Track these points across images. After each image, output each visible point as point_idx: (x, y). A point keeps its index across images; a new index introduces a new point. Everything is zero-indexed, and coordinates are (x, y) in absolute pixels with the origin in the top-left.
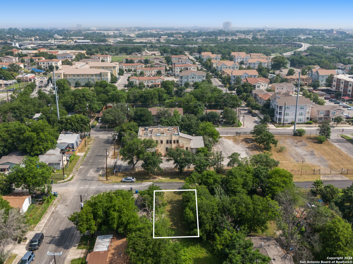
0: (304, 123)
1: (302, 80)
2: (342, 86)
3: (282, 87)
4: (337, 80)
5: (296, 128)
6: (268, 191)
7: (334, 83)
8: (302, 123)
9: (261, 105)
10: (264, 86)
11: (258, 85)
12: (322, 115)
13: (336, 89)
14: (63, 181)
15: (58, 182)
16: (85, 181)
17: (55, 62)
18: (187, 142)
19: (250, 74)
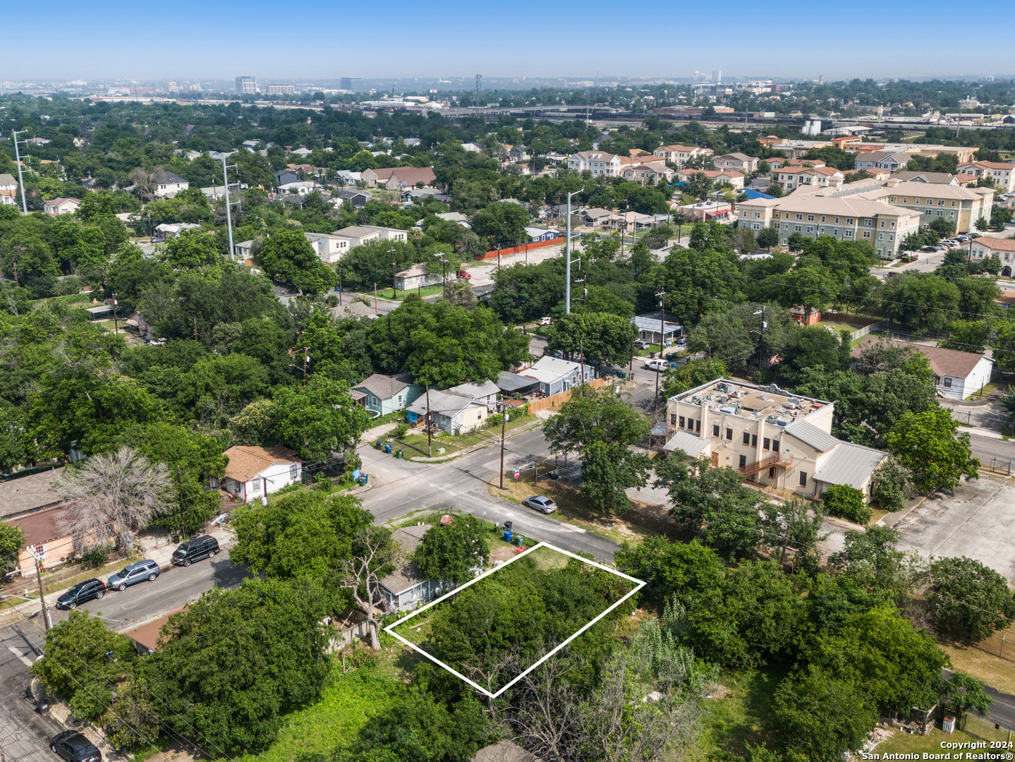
14: (425, 459)
15: (413, 458)
16: (462, 473)
17: (820, 176)
18: (805, 455)
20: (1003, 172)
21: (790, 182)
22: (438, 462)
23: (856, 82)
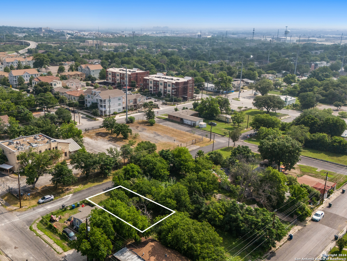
0: (122, 112)
1: (77, 75)
2: (118, 78)
3: (72, 84)
4: (112, 74)
6: (183, 168)
7: (110, 76)
8: (121, 113)
9: (75, 102)
10: (59, 83)
11: (55, 83)
12: (132, 104)
13: (112, 81)
18: (65, 147)
19: (30, 74)
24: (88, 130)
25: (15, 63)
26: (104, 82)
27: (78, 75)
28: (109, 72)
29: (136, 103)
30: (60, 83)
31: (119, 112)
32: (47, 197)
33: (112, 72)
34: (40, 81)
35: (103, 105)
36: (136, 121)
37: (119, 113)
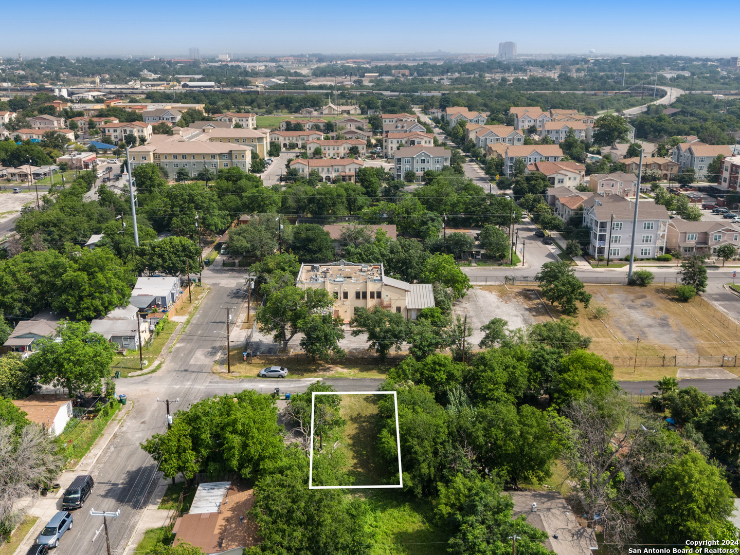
0: (654, 259)
1: (657, 166)
3: (612, 182)
4: (732, 168)
5: (634, 269)
6: (559, 399)
7: (726, 174)
8: (648, 259)
9: (563, 220)
10: (572, 179)
11: (561, 177)
12: (692, 243)
13: (729, 186)
14: (139, 372)
15: (130, 375)
16: (184, 373)
17: (138, 128)
18: (399, 296)
19: (545, 155)
20: (244, 119)
21: (115, 134)
22: (153, 371)
23: (52, 59)
24: (514, 279)
25: (564, 133)
26: (711, 187)
27: (660, 165)
28: (725, 165)
29: (707, 244)
30: (575, 179)
31: (644, 256)
32: (273, 368)
33: (733, 165)
34: (538, 170)
35: (598, 233)
36: (654, 284)
37: (642, 260)
